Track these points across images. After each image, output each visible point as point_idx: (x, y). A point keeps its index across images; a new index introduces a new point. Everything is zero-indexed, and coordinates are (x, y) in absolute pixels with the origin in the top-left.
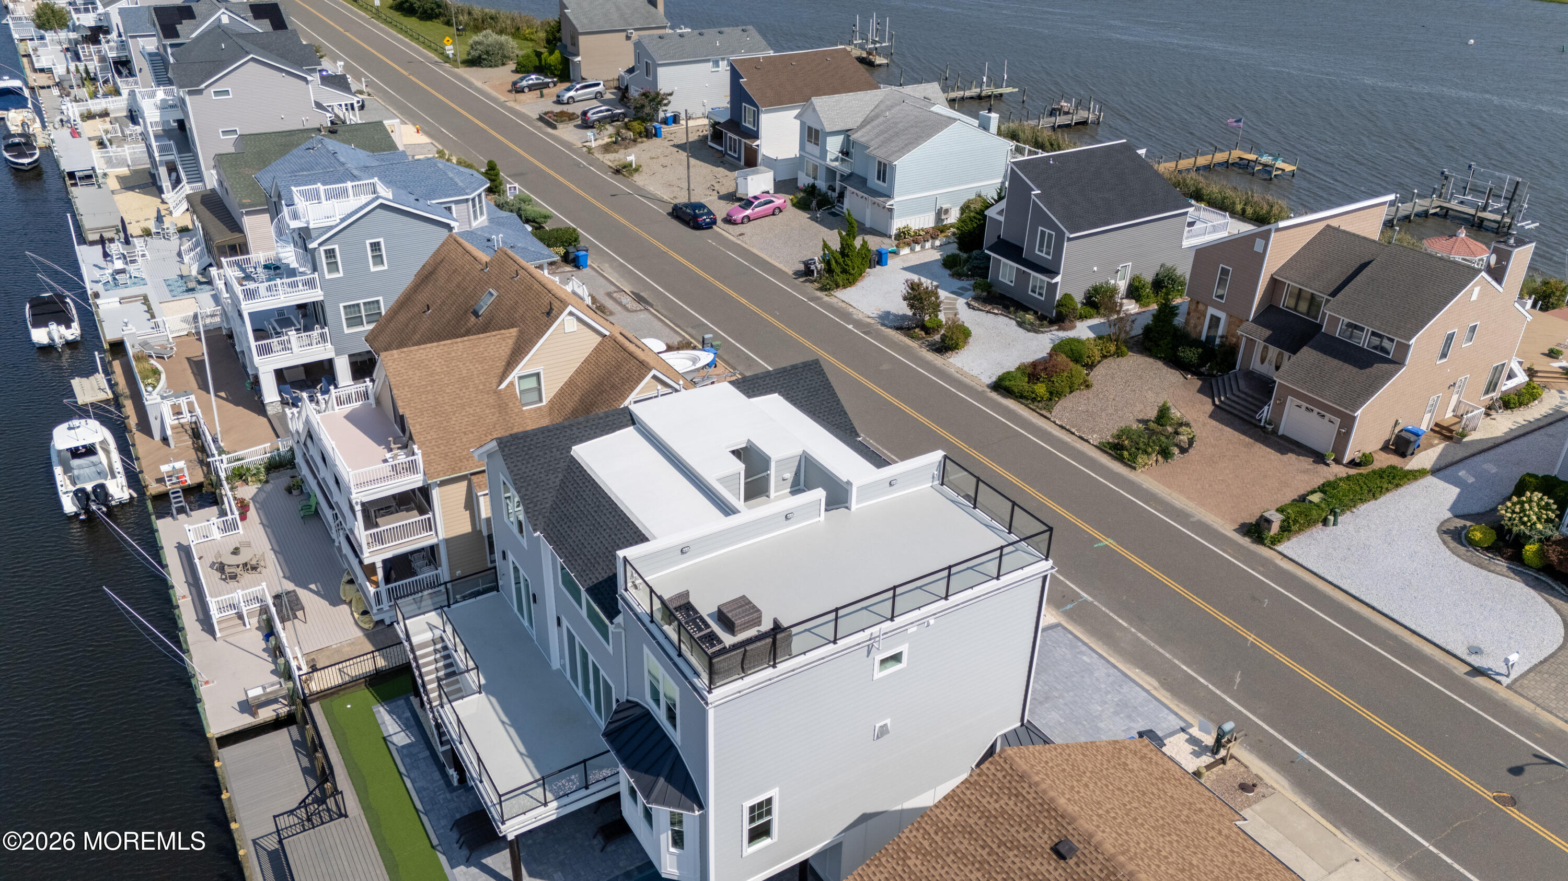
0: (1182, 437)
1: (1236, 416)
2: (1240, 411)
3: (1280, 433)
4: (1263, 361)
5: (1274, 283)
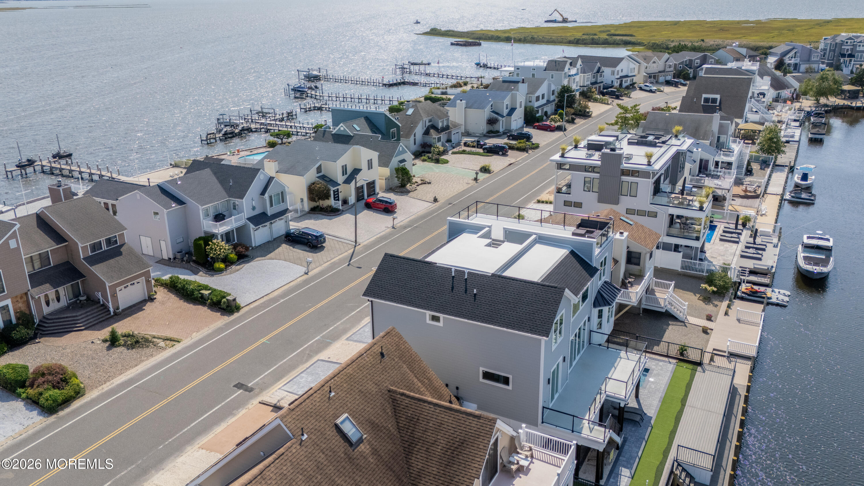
3: (121, 310)
4: (48, 305)
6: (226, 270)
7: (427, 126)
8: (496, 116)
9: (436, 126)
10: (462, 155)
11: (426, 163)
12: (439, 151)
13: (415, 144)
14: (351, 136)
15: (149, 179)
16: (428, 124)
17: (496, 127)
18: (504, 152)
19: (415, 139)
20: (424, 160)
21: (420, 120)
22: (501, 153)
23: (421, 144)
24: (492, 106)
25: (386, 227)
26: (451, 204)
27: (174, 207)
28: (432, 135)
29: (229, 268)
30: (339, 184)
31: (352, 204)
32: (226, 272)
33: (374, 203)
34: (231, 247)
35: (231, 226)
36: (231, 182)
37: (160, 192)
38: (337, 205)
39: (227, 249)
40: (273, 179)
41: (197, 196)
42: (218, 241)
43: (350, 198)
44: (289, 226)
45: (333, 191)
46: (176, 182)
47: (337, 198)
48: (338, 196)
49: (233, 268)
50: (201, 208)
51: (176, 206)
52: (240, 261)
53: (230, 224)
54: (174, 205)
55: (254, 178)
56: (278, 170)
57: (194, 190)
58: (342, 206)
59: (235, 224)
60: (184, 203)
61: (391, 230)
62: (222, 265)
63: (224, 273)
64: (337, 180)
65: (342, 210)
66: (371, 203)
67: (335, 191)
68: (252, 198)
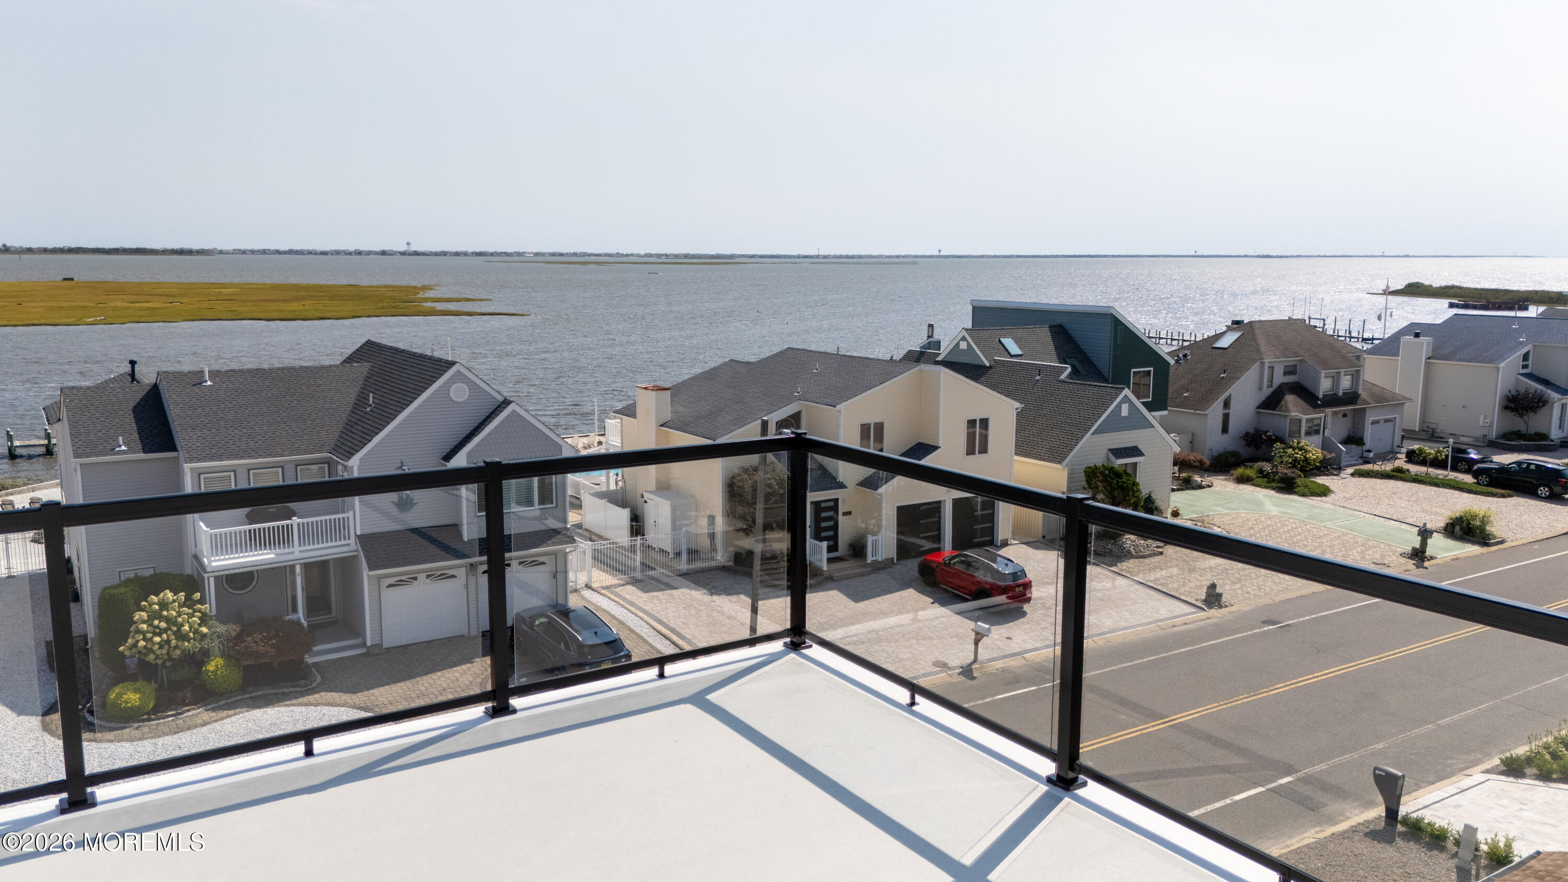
6: (149, 720)
7: (1276, 383)
8: (1540, 387)
9: (1310, 387)
10: (1391, 483)
11: (1247, 489)
12: (1306, 460)
13: (1225, 430)
14: (985, 366)
15: (133, 363)
16: (1280, 378)
17: (1535, 422)
18: (1557, 489)
19: (1226, 418)
20: (1242, 480)
21: (1254, 362)
22: (1543, 491)
23: (1247, 434)
24: (1526, 357)
25: (936, 664)
26: (1273, 623)
27: (124, 452)
28: (1288, 411)
29: (170, 713)
30: (842, 483)
31: (880, 560)
32: (140, 727)
33: (946, 566)
34: (232, 629)
35: (282, 551)
36: (371, 402)
37: (133, 404)
38: (818, 557)
39: (191, 635)
40: (505, 408)
41: (214, 431)
42: (175, 598)
43: (875, 538)
44: (566, 593)
45: (813, 505)
46: (198, 381)
47: (831, 533)
48: (835, 528)
49: (185, 715)
50: (187, 467)
51: (130, 451)
52: (251, 692)
53: (279, 543)
54: (123, 448)
55: (423, 392)
56: (669, 419)
57: (232, 412)
58: (830, 560)
59: (300, 545)
60: (174, 448)
61: (948, 679)
62: (138, 696)
63: (127, 730)
64: (837, 473)
65: (826, 575)
66: (937, 567)
67: (823, 505)
68: (400, 465)
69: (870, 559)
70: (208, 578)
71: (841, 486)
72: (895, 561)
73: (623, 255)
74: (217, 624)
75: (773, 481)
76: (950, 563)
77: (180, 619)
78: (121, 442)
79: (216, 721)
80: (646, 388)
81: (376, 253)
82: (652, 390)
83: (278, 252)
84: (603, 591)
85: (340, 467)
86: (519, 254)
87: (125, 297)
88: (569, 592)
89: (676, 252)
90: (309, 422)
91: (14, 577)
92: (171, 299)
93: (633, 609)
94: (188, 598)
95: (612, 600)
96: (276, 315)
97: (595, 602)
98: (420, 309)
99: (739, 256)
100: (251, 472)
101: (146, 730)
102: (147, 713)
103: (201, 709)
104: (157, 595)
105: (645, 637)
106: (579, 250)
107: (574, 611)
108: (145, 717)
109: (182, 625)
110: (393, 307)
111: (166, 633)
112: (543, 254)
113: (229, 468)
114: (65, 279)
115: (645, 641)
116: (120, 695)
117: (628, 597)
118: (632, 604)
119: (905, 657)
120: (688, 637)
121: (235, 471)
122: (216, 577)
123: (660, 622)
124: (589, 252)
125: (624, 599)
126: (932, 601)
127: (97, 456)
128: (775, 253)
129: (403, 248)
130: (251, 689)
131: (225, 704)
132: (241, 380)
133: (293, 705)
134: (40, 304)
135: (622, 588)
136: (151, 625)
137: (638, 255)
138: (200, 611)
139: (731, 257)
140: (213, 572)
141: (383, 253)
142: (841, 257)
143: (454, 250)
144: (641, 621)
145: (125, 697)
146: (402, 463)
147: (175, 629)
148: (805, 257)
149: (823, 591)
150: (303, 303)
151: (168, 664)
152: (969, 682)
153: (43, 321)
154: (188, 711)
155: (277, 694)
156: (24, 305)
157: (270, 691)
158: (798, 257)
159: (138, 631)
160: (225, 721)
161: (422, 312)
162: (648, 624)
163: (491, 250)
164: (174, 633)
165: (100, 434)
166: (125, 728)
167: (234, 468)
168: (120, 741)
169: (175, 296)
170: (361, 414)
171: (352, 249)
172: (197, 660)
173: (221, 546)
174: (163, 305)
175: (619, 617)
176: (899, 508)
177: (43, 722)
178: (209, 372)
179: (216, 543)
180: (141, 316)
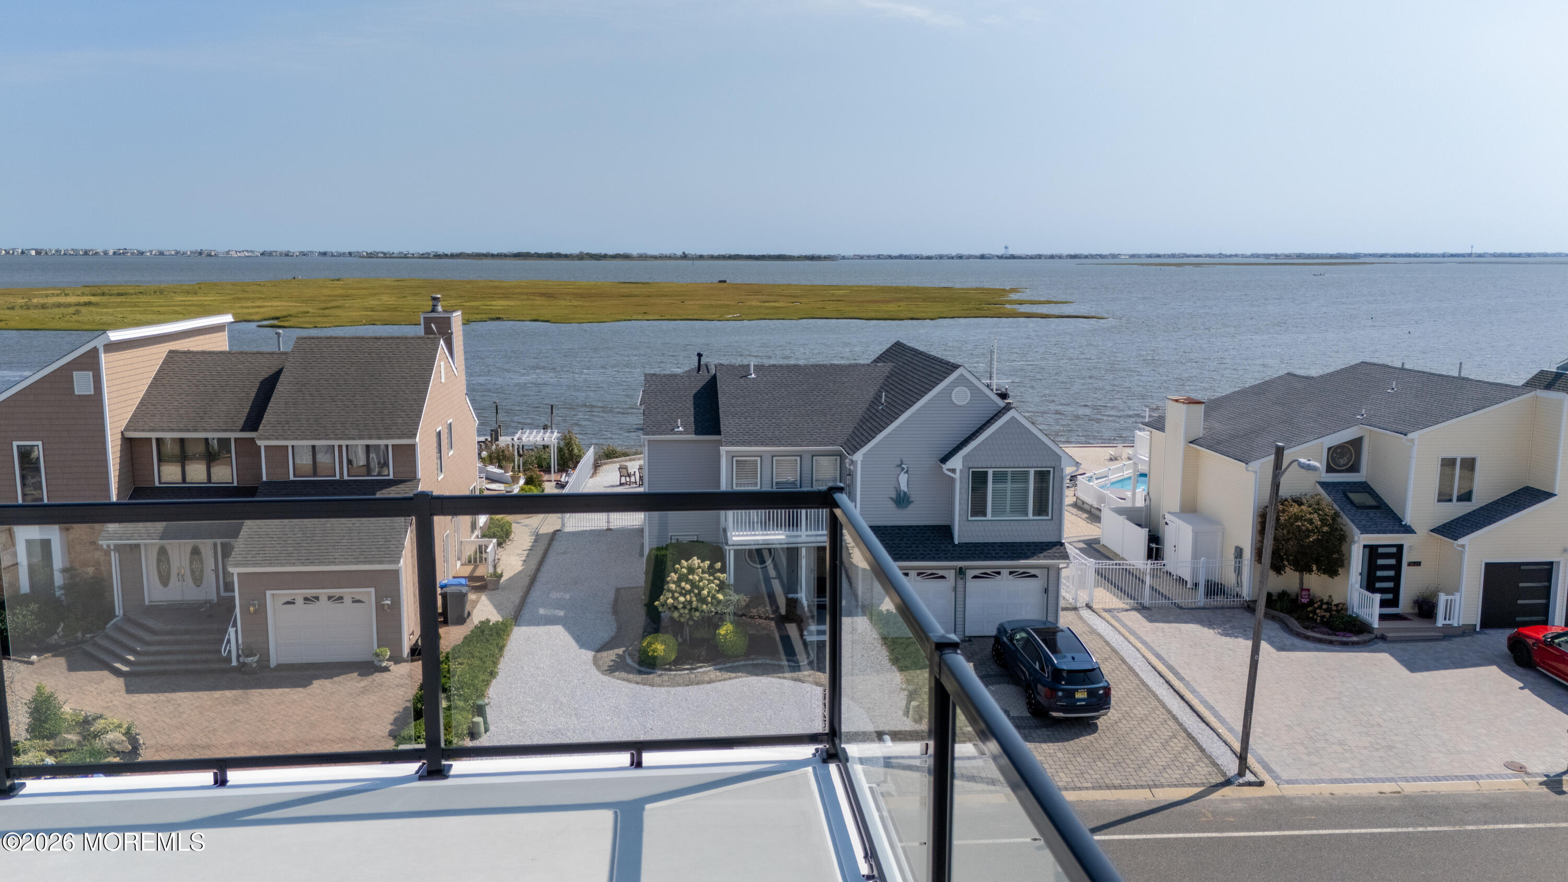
0: (110, 736)
1: (175, 673)
2: (179, 662)
3: (273, 664)
4: (165, 580)
5: (130, 445)
6: (670, 670)
29: (686, 667)
30: (1410, 526)
31: (1456, 625)
32: (661, 675)
33: (1547, 645)
34: (743, 599)
35: (791, 533)
36: (883, 401)
37: (694, 391)
38: (1368, 611)
39: (709, 599)
40: (1004, 414)
41: (749, 419)
42: (702, 565)
43: (1450, 597)
44: (1057, 610)
45: (1367, 550)
46: (745, 374)
47: (1390, 585)
48: (1397, 579)
49: (699, 670)
50: (723, 449)
51: (686, 432)
52: (753, 660)
53: (789, 525)
54: (681, 429)
55: (926, 393)
56: (1201, 436)
57: (767, 403)
58: (1383, 617)
59: (807, 530)
60: (718, 432)
61: (1526, 788)
62: (663, 647)
63: (652, 676)
64: (1404, 512)
65: (1378, 633)
66: (1534, 644)
67: (1381, 550)
68: (899, 463)
69: (1440, 622)
70: (729, 550)
71: (1408, 530)
72: (1478, 629)
73: (1227, 256)
74: (731, 592)
75: (1316, 515)
76: (1552, 641)
77: (701, 584)
78: (679, 424)
79: (720, 681)
80: (1177, 401)
81: (976, 257)
82: (1183, 403)
83: (890, 257)
84: (1104, 614)
85: (847, 461)
86: (1114, 256)
87: (760, 297)
88: (1060, 609)
89: (1287, 252)
90: (829, 416)
91: (611, 529)
92: (794, 300)
93: (1132, 639)
94: (711, 567)
95: (1111, 625)
96: (873, 315)
97: (1091, 624)
98: (1002, 311)
99: (1365, 255)
100: (774, 458)
101: (666, 678)
102: (670, 664)
103: (711, 668)
104: (687, 561)
105: (1137, 670)
106: (1177, 251)
107: (1062, 631)
108: (667, 666)
109: (703, 589)
110: (978, 309)
111: (690, 594)
112: (1139, 256)
113: (757, 454)
114: (720, 282)
115: (1137, 675)
116: (650, 644)
117: (1129, 624)
118: (1133, 633)
119: (1467, 749)
120: (1187, 679)
121: (761, 457)
122: (735, 551)
123: (1158, 656)
124: (1188, 253)
125: (1125, 626)
126: (1522, 685)
127: (660, 434)
128: (1412, 252)
129: (1001, 252)
130: (753, 657)
131: (731, 667)
132: (779, 375)
133: (784, 678)
134: (698, 302)
135: (1125, 613)
136: (679, 586)
137: (1243, 256)
138: (719, 579)
139: (1355, 256)
140: (733, 545)
141: (982, 257)
142: (1502, 255)
143: (1050, 253)
144: (1137, 652)
145: (654, 646)
146: (902, 461)
147: (696, 591)
148: (1452, 255)
149: (1369, 652)
150: (899, 304)
151: (691, 623)
152: (1554, 797)
153: (696, 317)
154: (701, 667)
155: (774, 665)
156: (686, 302)
157: (768, 662)
158: (1444, 256)
159: (669, 590)
160: (727, 682)
161: (1003, 314)
162: (1144, 656)
163: (1086, 253)
164: (696, 595)
165: (665, 416)
166: (650, 673)
167: (760, 454)
168: (645, 684)
169: (797, 297)
170: (874, 411)
171: (954, 254)
172: (714, 621)
173: (742, 522)
174: (787, 304)
175: (1113, 645)
176: (1488, 565)
177: (595, 657)
178: (754, 365)
179: (737, 519)
180: (767, 314)
